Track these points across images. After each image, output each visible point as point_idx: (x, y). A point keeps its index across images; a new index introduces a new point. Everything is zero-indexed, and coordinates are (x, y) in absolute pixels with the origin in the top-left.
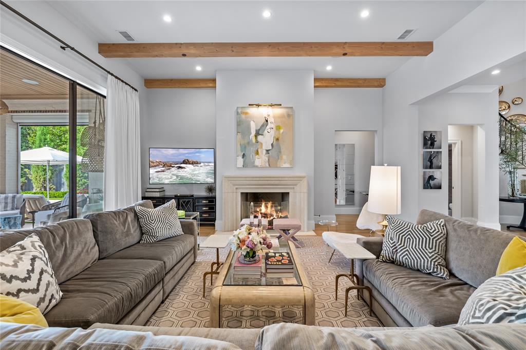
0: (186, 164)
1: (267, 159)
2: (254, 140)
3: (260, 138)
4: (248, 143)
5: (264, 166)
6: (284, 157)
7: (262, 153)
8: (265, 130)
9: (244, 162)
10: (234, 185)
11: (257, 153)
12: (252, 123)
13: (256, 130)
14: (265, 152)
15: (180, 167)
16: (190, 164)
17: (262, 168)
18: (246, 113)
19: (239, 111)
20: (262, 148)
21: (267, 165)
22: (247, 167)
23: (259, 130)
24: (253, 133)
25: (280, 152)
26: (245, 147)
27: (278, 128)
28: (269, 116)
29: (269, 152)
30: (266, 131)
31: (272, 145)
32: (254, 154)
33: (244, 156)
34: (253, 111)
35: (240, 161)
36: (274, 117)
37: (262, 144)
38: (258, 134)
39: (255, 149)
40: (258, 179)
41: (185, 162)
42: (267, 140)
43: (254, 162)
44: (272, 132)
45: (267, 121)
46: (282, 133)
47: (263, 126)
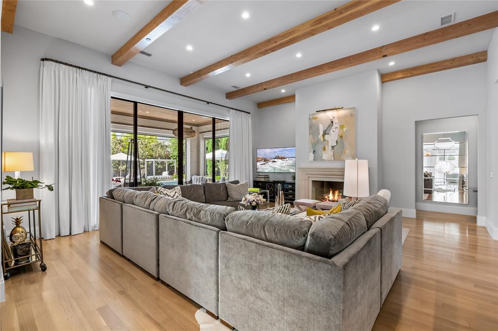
1: (332, 154)
2: (322, 139)
3: (326, 137)
4: (318, 142)
5: (330, 159)
6: (347, 152)
7: (328, 148)
8: (330, 130)
9: (314, 157)
10: (306, 174)
11: (324, 149)
12: (320, 125)
13: (324, 131)
14: (330, 148)
16: (279, 159)
17: (329, 161)
18: (316, 118)
19: (311, 117)
20: (328, 144)
21: (333, 159)
22: (316, 160)
23: (326, 130)
24: (321, 133)
25: (343, 147)
26: (315, 145)
27: (342, 127)
28: (334, 118)
29: (334, 148)
30: (332, 131)
31: (337, 141)
32: (322, 150)
33: (314, 152)
34: (322, 115)
35: (312, 156)
36: (338, 118)
37: (328, 141)
38: (325, 133)
39: (322, 146)
40: (323, 170)
41: (278, 158)
42: (332, 138)
43: (322, 156)
44: (337, 131)
45: (332, 122)
46: (346, 131)
47: (329, 126)
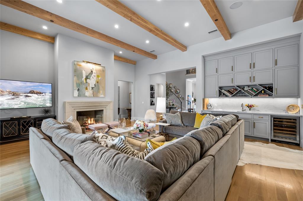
0: (32, 93)
1: (92, 92)
2: (85, 82)
3: (88, 80)
4: (81, 83)
5: (91, 96)
6: (101, 92)
7: (89, 89)
8: (91, 76)
9: (79, 94)
10: (73, 107)
11: (87, 89)
12: (83, 71)
13: (86, 76)
14: (91, 88)
15: (27, 96)
16: (35, 93)
17: (89, 97)
18: (80, 65)
19: (76, 63)
20: (89, 86)
21: (92, 96)
22: (80, 96)
23: (88, 76)
24: (84, 77)
25: (99, 89)
26: (79, 85)
27: (98, 76)
28: (93, 69)
29: (93, 88)
30: (91, 77)
31: (95, 85)
32: (85, 89)
33: (78, 90)
34: (84, 65)
35: (76, 93)
36: (96, 70)
37: (89, 84)
38: (87, 78)
39: (85, 86)
41: (32, 92)
42: (92, 82)
43: (85, 94)
44: (95, 78)
45: (92, 72)
46: (100, 79)
47: (90, 74)
